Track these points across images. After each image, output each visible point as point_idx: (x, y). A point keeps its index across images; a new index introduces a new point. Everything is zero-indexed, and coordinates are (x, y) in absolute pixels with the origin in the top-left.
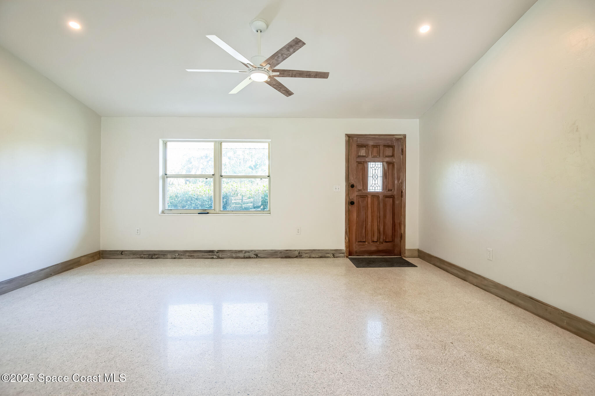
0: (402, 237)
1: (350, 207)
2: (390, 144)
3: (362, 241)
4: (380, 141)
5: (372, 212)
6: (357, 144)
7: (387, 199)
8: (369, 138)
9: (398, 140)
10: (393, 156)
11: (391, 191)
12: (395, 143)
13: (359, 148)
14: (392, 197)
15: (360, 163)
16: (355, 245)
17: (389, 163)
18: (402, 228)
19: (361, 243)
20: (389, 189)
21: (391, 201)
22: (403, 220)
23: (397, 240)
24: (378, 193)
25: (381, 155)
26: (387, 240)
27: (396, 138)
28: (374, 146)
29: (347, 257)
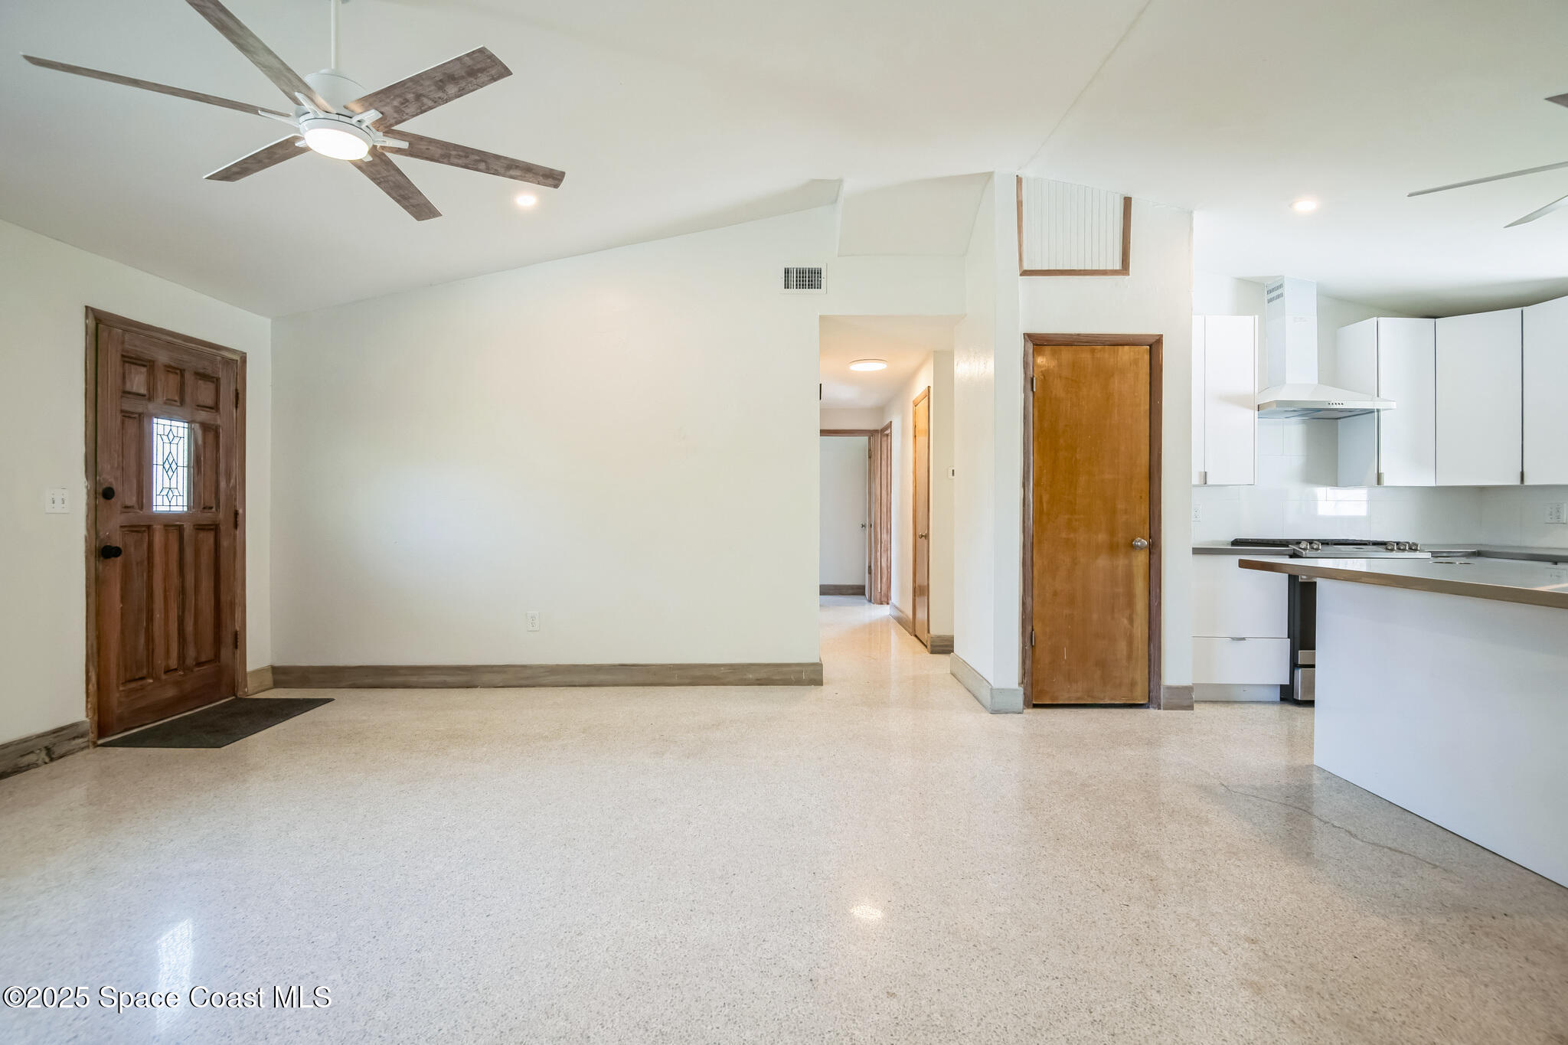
0: (238, 640)
1: (101, 567)
2: (209, 371)
3: (137, 677)
4: (186, 357)
5: (166, 577)
6: (123, 350)
7: (202, 535)
8: (156, 340)
9: (228, 362)
10: (215, 408)
11: (210, 511)
12: (222, 370)
13: (127, 365)
14: (214, 528)
15: (127, 415)
16: (118, 695)
17: (206, 427)
18: (238, 615)
19: (133, 685)
20: (206, 504)
21: (212, 540)
22: (239, 591)
23: (225, 653)
24: (179, 516)
25: (188, 399)
26: (203, 659)
27: (223, 358)
28: (169, 369)
29: (96, 745)
